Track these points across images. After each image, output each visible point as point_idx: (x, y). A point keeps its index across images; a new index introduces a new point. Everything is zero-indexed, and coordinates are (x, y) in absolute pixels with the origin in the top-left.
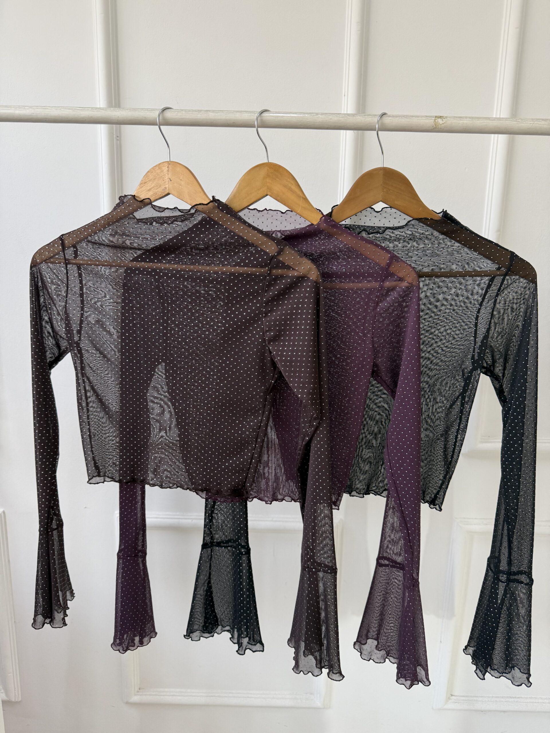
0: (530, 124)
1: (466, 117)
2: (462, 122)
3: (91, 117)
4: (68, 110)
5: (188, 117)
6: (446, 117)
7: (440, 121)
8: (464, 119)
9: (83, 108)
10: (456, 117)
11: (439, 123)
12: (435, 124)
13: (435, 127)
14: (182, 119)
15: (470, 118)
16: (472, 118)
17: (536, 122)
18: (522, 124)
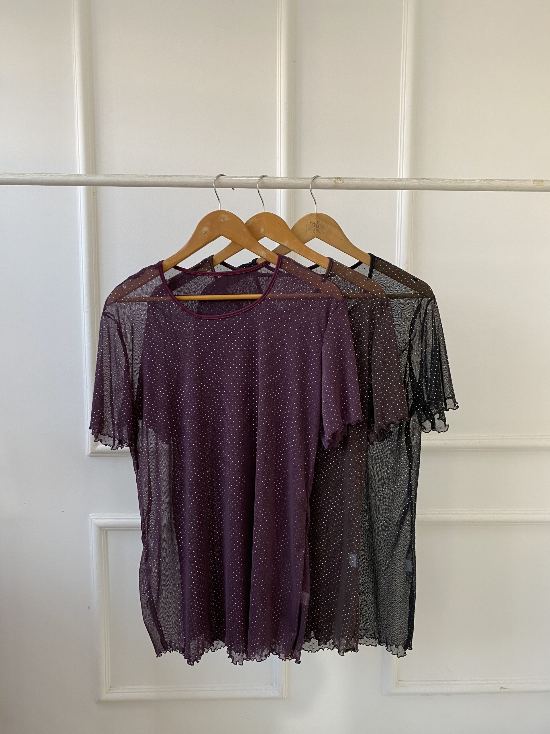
1: (358, 178)
2: (355, 181)
4: (59, 176)
6: (344, 178)
7: (339, 181)
8: (357, 180)
10: (351, 178)
11: (338, 183)
12: (335, 183)
15: (361, 178)
16: (363, 178)
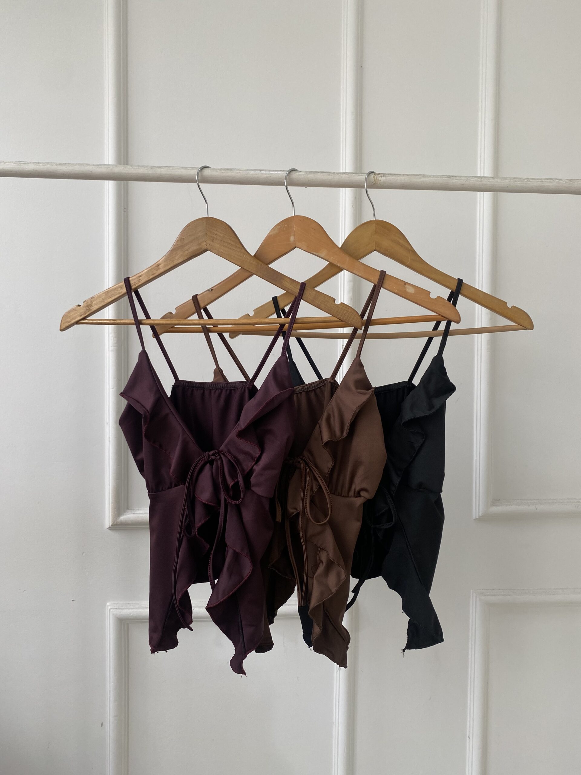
0: (464, 180)
1: (403, 175)
2: (399, 178)
3: (36, 171)
5: (134, 172)
6: (385, 174)
7: (379, 177)
9: (28, 162)
11: (378, 179)
12: (374, 180)
13: (375, 183)
14: (128, 173)
15: (407, 175)
16: (409, 175)
17: (468, 179)
18: (456, 181)
